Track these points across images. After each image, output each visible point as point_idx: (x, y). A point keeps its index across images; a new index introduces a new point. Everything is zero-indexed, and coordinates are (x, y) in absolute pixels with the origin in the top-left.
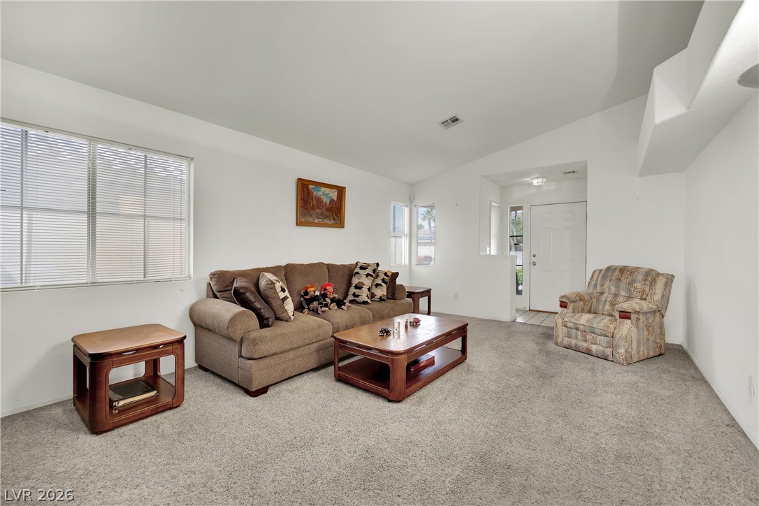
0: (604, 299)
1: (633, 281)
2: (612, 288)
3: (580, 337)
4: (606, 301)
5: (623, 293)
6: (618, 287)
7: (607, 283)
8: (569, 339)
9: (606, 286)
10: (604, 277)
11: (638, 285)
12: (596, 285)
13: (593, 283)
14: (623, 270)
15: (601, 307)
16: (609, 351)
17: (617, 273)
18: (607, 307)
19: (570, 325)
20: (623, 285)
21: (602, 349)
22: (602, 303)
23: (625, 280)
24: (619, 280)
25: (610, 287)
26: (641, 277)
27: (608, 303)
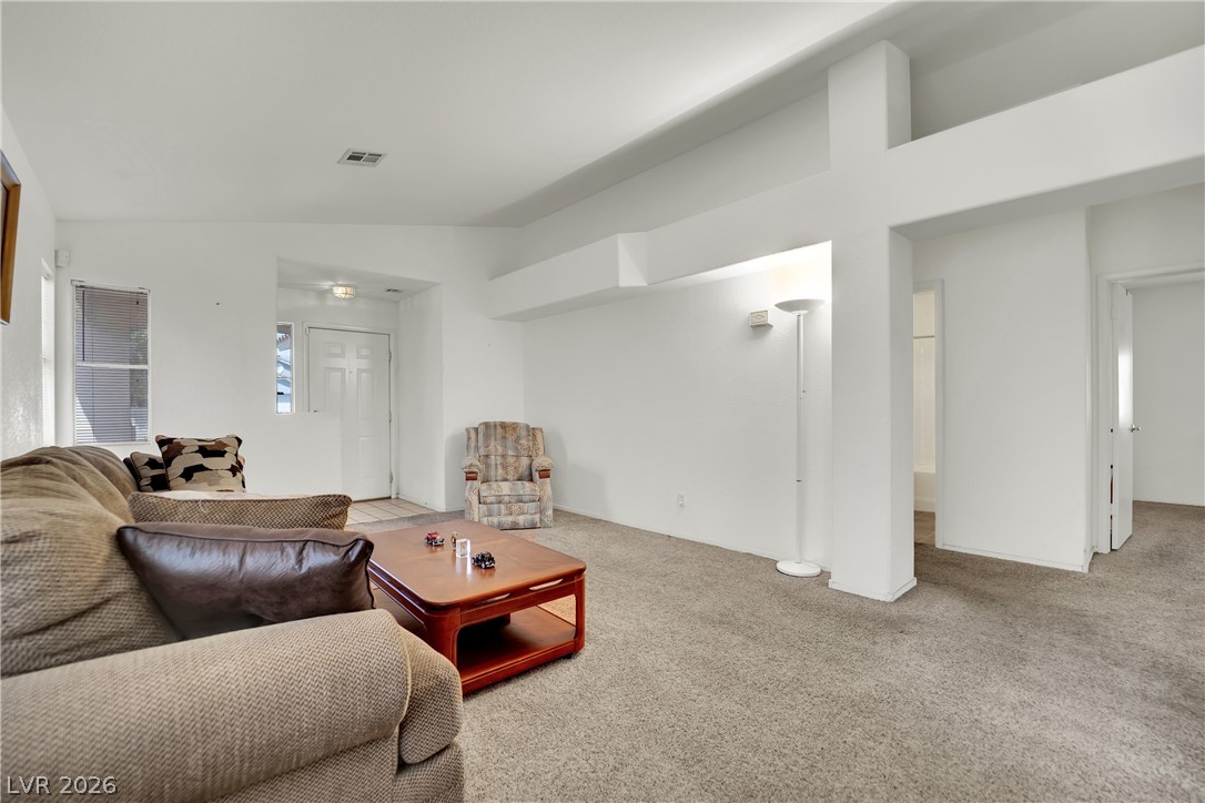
0: (493, 463)
1: (518, 438)
2: (498, 447)
3: (503, 511)
4: (496, 465)
5: (511, 453)
6: (505, 447)
7: (492, 443)
8: (490, 518)
9: (491, 447)
10: (487, 437)
11: (523, 441)
12: (477, 448)
13: (473, 444)
14: (503, 426)
15: (493, 473)
16: (537, 518)
17: (499, 430)
18: (500, 471)
19: (489, 500)
20: (510, 443)
21: (529, 517)
22: (493, 467)
23: (510, 439)
24: (504, 438)
25: (496, 447)
26: (524, 433)
27: (499, 467)
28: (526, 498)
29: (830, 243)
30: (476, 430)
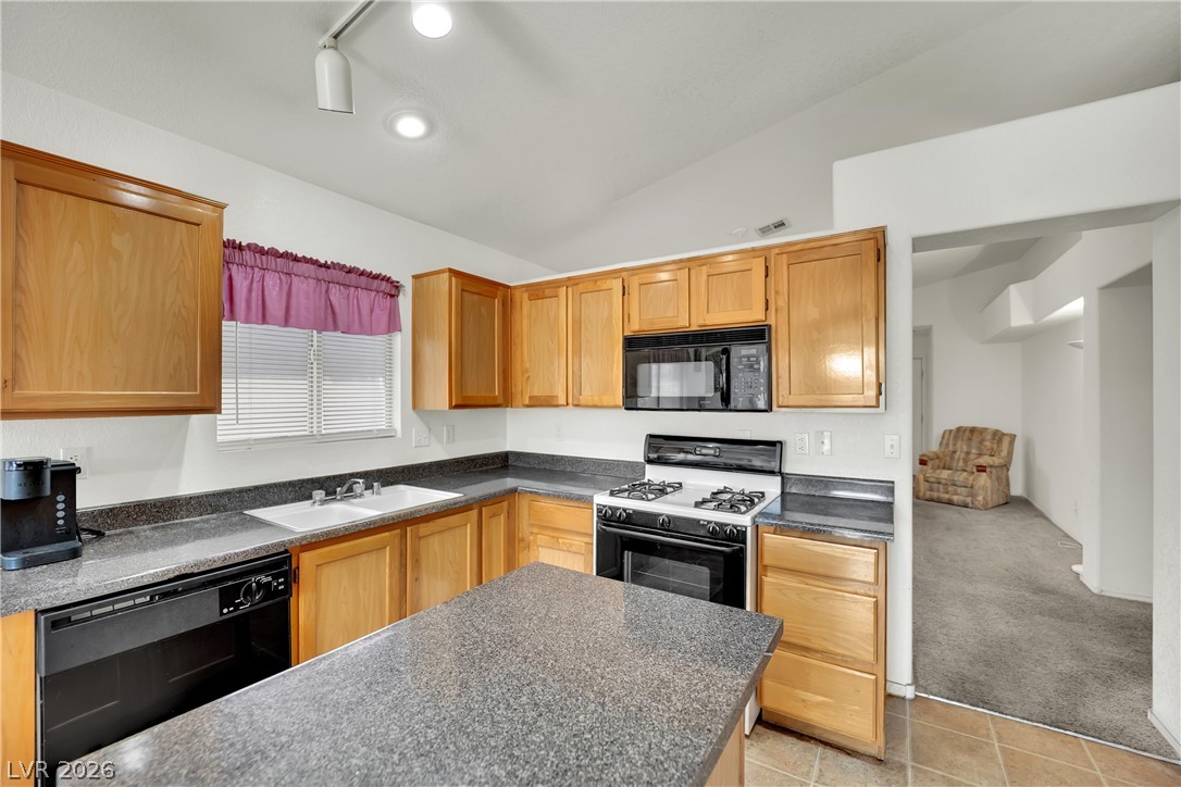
0: (956, 457)
1: (983, 440)
2: (964, 447)
3: (941, 490)
4: (959, 458)
5: (974, 451)
6: (969, 446)
7: (959, 443)
9: (958, 445)
10: (956, 438)
11: (988, 444)
12: (947, 444)
13: (945, 442)
14: (973, 430)
15: (955, 464)
16: (969, 500)
17: (967, 433)
18: (961, 464)
19: (931, 480)
20: (974, 444)
21: (961, 498)
22: (955, 460)
23: (975, 440)
24: (970, 439)
25: (962, 447)
26: (989, 437)
27: (961, 461)
28: (958, 483)
29: (1082, 299)
30: (951, 431)
